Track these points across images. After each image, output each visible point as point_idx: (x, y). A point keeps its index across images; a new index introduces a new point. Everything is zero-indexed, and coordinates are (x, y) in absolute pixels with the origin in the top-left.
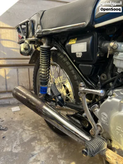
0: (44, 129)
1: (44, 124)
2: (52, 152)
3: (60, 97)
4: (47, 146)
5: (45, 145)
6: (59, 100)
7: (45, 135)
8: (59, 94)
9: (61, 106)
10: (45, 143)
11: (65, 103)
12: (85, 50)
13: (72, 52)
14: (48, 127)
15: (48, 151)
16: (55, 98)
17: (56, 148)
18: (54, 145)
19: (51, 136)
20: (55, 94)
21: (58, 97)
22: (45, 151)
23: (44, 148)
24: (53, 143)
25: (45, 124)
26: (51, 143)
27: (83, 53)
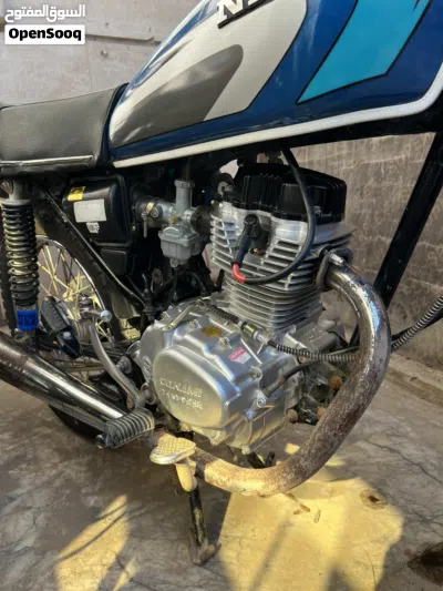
0: (49, 431)
1: (50, 419)
2: (68, 482)
3: (67, 335)
4: (54, 472)
5: (48, 472)
6: (66, 341)
7: (50, 446)
8: (64, 326)
9: (73, 357)
10: (49, 465)
11: (82, 349)
12: (103, 218)
13: (78, 220)
14: (61, 424)
15: (58, 483)
16: (56, 339)
17: (81, 472)
18: (75, 467)
19: (69, 447)
20: (54, 328)
21: (62, 335)
22: (49, 483)
23: (45, 478)
24: (73, 461)
25: (52, 418)
26: (66, 463)
27: (100, 223)
